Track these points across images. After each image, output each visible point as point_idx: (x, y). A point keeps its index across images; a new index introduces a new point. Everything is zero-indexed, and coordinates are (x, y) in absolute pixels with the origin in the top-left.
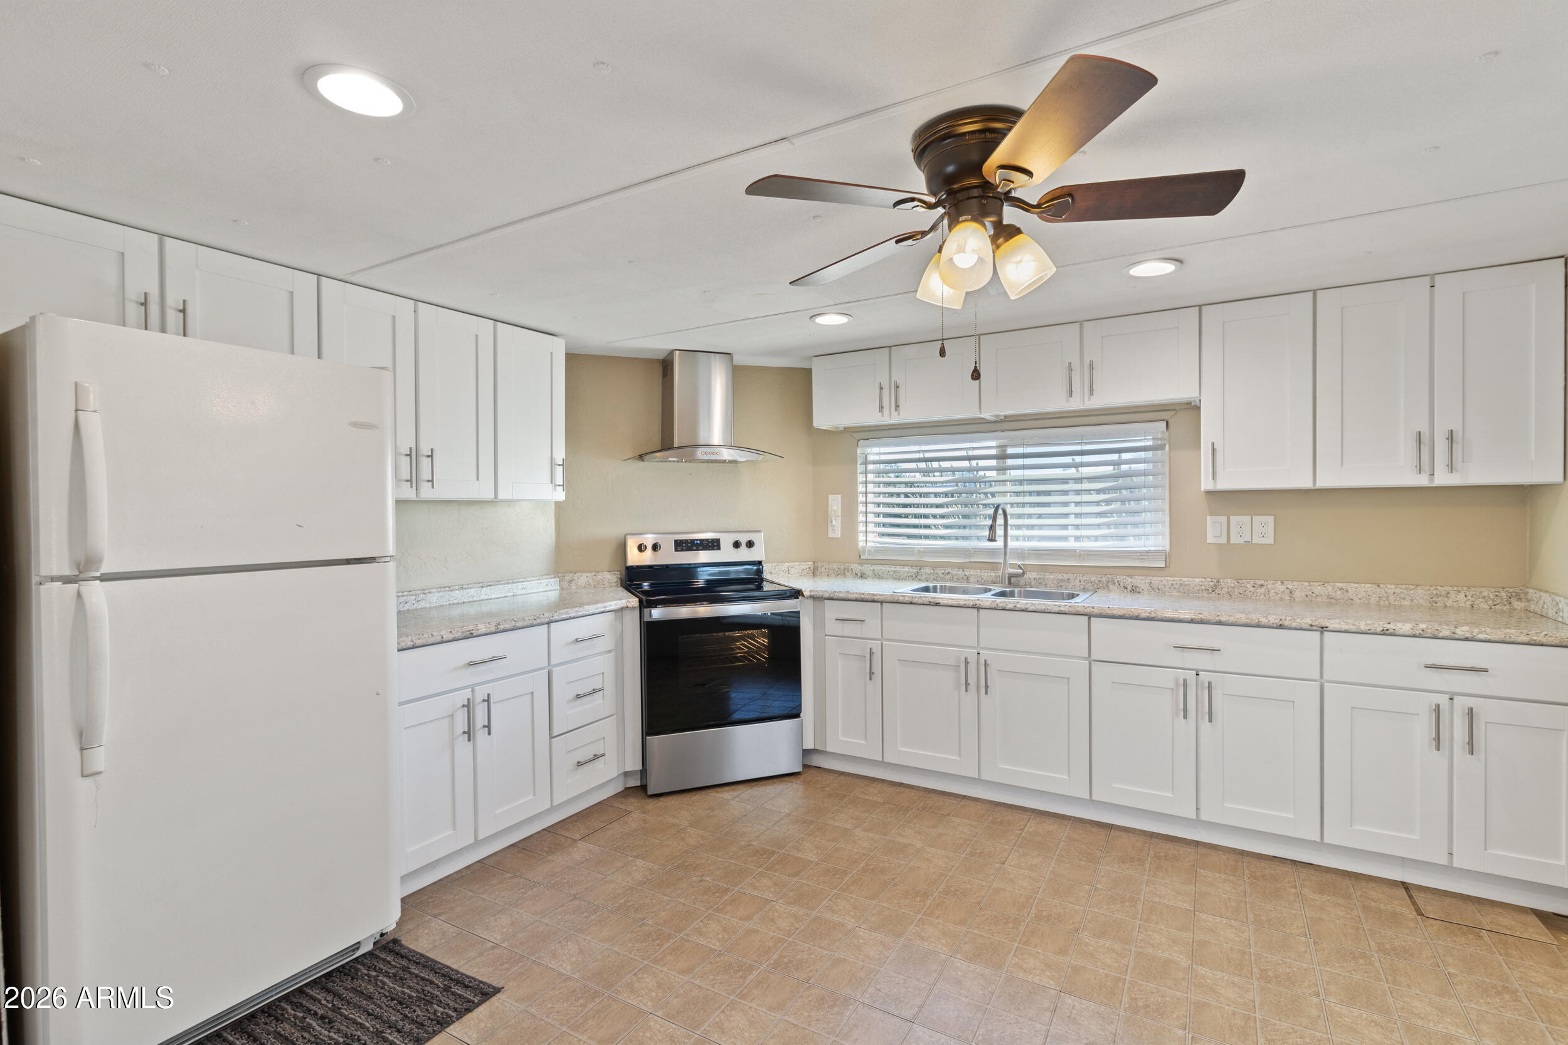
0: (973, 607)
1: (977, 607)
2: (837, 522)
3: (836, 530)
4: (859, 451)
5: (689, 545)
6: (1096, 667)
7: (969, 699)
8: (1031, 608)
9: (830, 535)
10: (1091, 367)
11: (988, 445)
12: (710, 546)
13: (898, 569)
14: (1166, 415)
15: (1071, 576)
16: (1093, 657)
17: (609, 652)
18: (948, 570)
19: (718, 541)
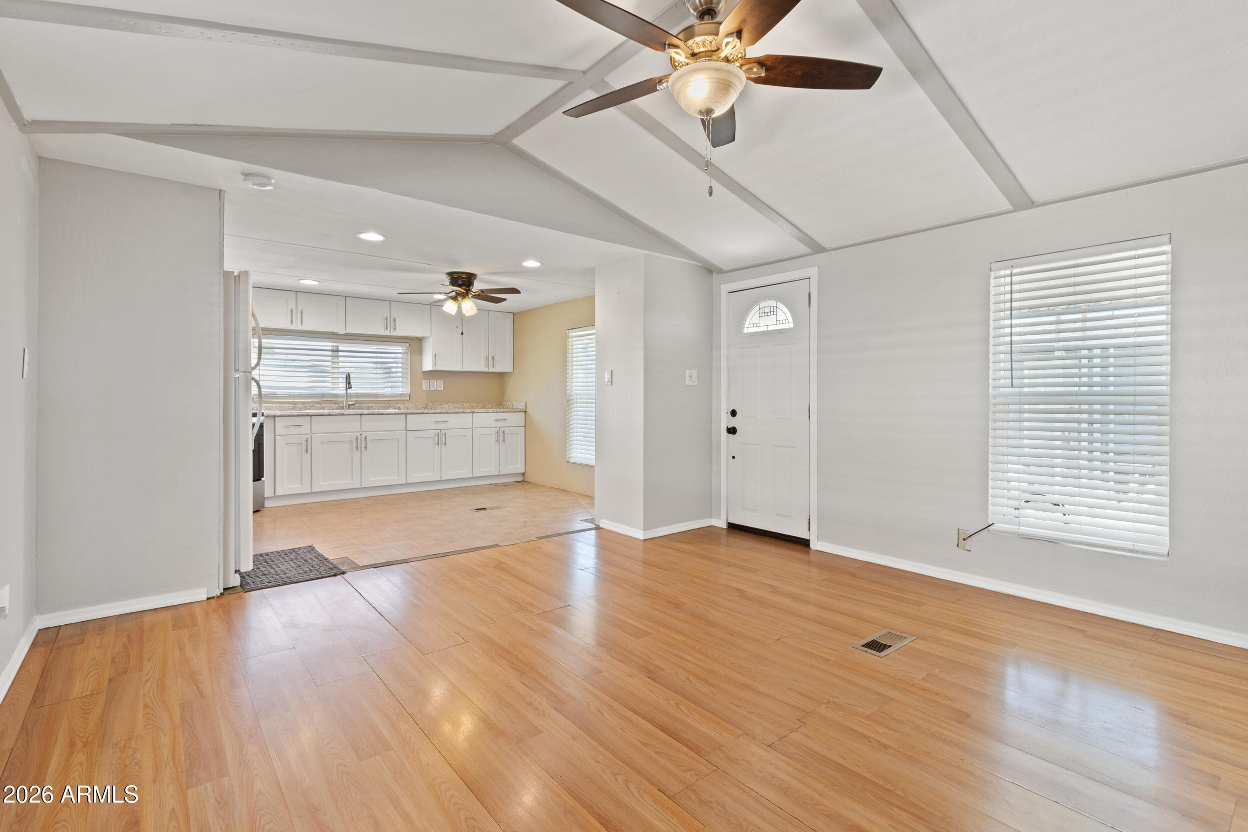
1: (361, 415)
6: (408, 433)
8: (385, 413)
10: (395, 320)
11: (329, 345)
16: (408, 429)
18: (313, 404)
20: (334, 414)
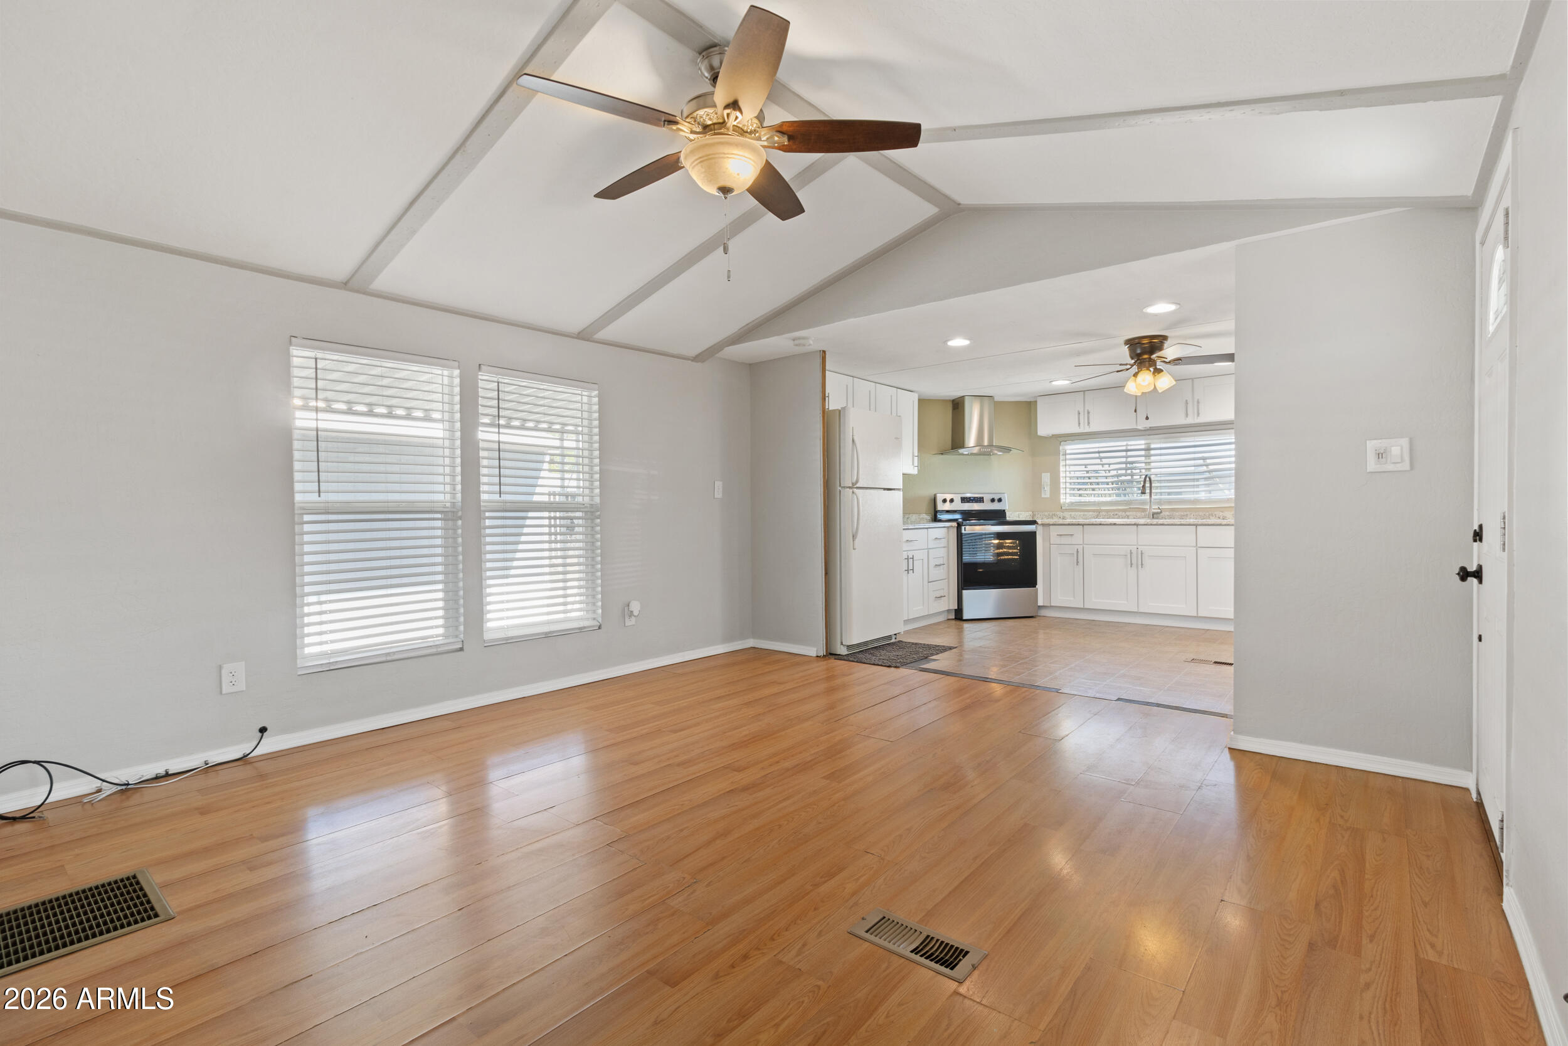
0: (1134, 525)
1: (1137, 525)
2: (1047, 489)
3: (1046, 493)
4: (1061, 448)
5: (969, 500)
6: (1200, 551)
7: (1133, 571)
8: (1166, 523)
9: (1043, 496)
10: (1198, 402)
11: (1140, 443)
12: (980, 501)
13: (1086, 513)
15: (1188, 513)
16: (1198, 546)
17: (944, 547)
18: (1116, 513)
19: (983, 498)
20: (1105, 523)
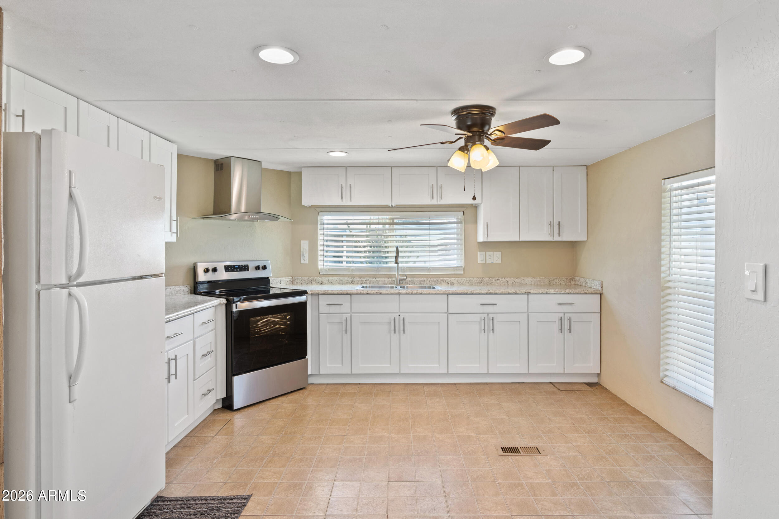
1: (399, 294)
2: (307, 255)
3: (305, 260)
4: (319, 218)
5: (232, 268)
6: (450, 316)
7: (395, 337)
8: (424, 293)
9: (302, 262)
10: (441, 187)
12: (244, 269)
13: (342, 279)
14: (463, 209)
15: (425, 279)
17: (212, 330)
18: (367, 278)
19: (248, 265)
20: (372, 292)
